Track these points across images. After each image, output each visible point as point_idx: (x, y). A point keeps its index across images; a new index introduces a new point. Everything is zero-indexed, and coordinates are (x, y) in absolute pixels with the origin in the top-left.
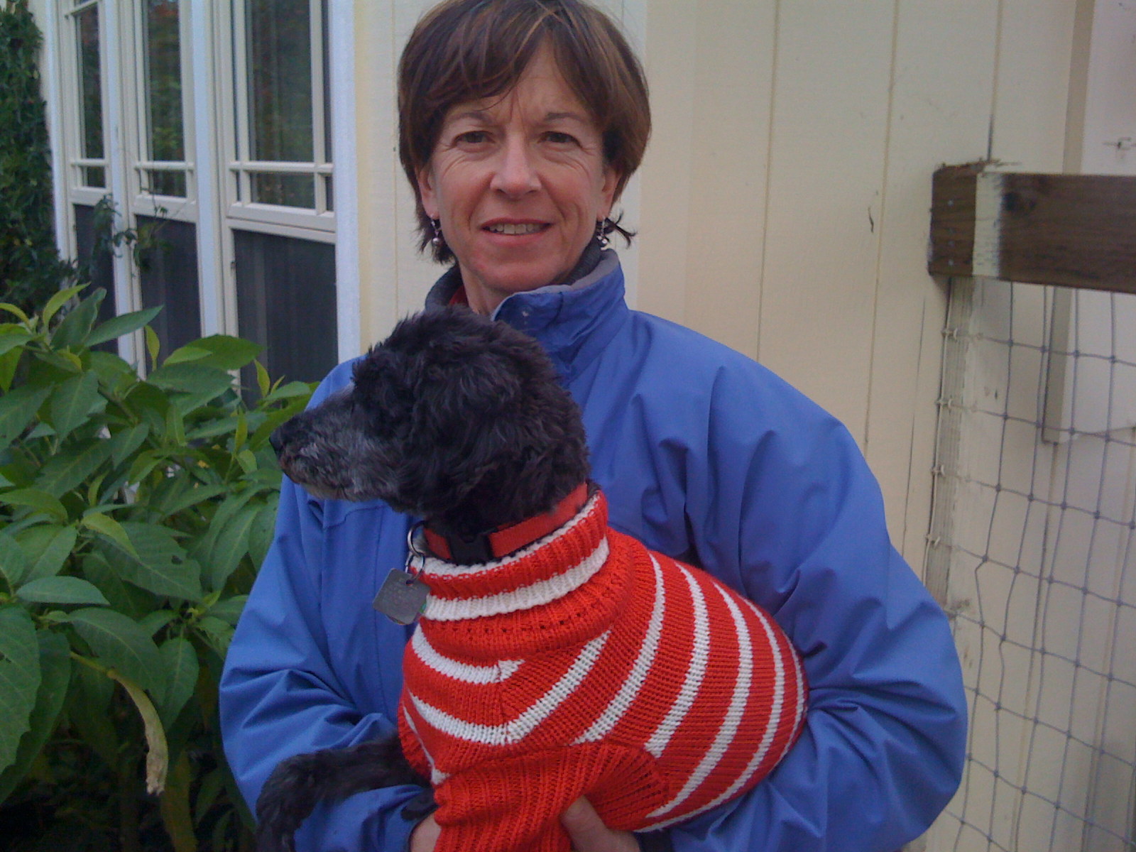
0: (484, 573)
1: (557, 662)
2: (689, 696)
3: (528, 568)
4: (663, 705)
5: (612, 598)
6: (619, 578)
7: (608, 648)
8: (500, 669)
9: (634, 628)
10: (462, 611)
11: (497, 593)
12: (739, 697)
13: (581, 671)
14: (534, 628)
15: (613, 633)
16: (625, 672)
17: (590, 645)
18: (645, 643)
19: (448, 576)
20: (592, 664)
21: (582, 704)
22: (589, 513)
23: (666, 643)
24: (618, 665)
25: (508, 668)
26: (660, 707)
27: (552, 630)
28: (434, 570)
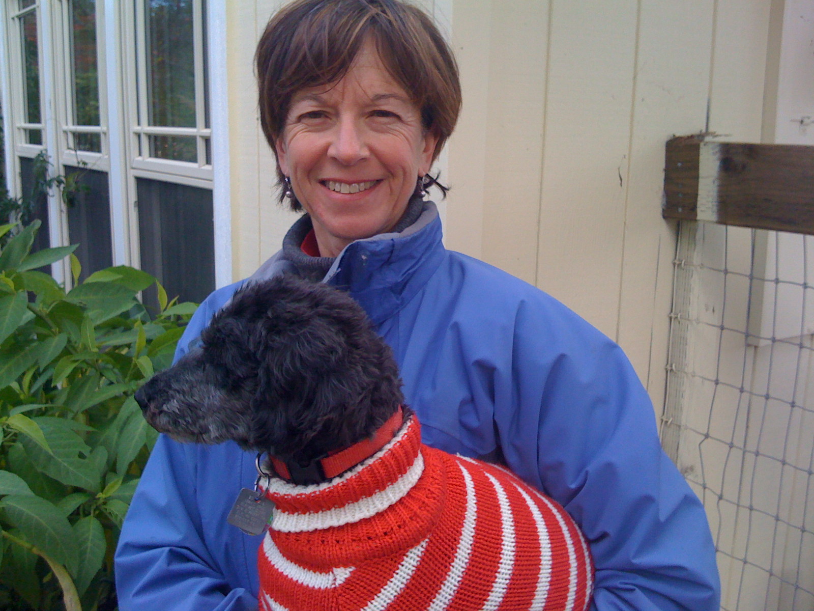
0: (318, 493)
1: (383, 569)
2: (500, 593)
3: (354, 488)
4: (477, 601)
5: (428, 511)
6: (432, 493)
7: (428, 554)
8: (334, 576)
9: (449, 535)
10: (300, 524)
11: (329, 509)
12: (541, 591)
13: (405, 575)
14: (362, 539)
15: (431, 541)
16: (444, 574)
17: (411, 552)
18: (459, 548)
19: (287, 495)
20: (414, 568)
21: (408, 603)
22: (403, 437)
23: (478, 547)
24: (437, 568)
25: (342, 574)
26: (475, 604)
27: (377, 541)
28: (277, 490)
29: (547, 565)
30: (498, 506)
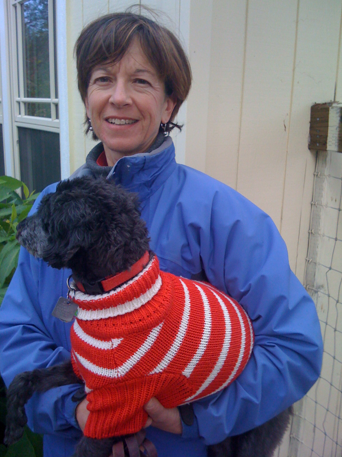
0: (101, 299)
1: (139, 339)
2: (203, 349)
3: (122, 297)
4: (190, 354)
5: (164, 308)
6: (166, 298)
7: (163, 331)
8: (112, 343)
9: (175, 320)
10: (93, 316)
11: (108, 308)
12: (225, 348)
13: (151, 342)
14: (127, 323)
15: (165, 324)
16: (172, 340)
17: (154, 330)
18: (181, 327)
19: (85, 301)
20: (156, 338)
21: (152, 356)
22: (149, 268)
23: (191, 326)
24: (168, 337)
25: (116, 342)
26: (189, 355)
27: (136, 324)
28: (79, 298)
29: (229, 334)
30: (202, 303)
